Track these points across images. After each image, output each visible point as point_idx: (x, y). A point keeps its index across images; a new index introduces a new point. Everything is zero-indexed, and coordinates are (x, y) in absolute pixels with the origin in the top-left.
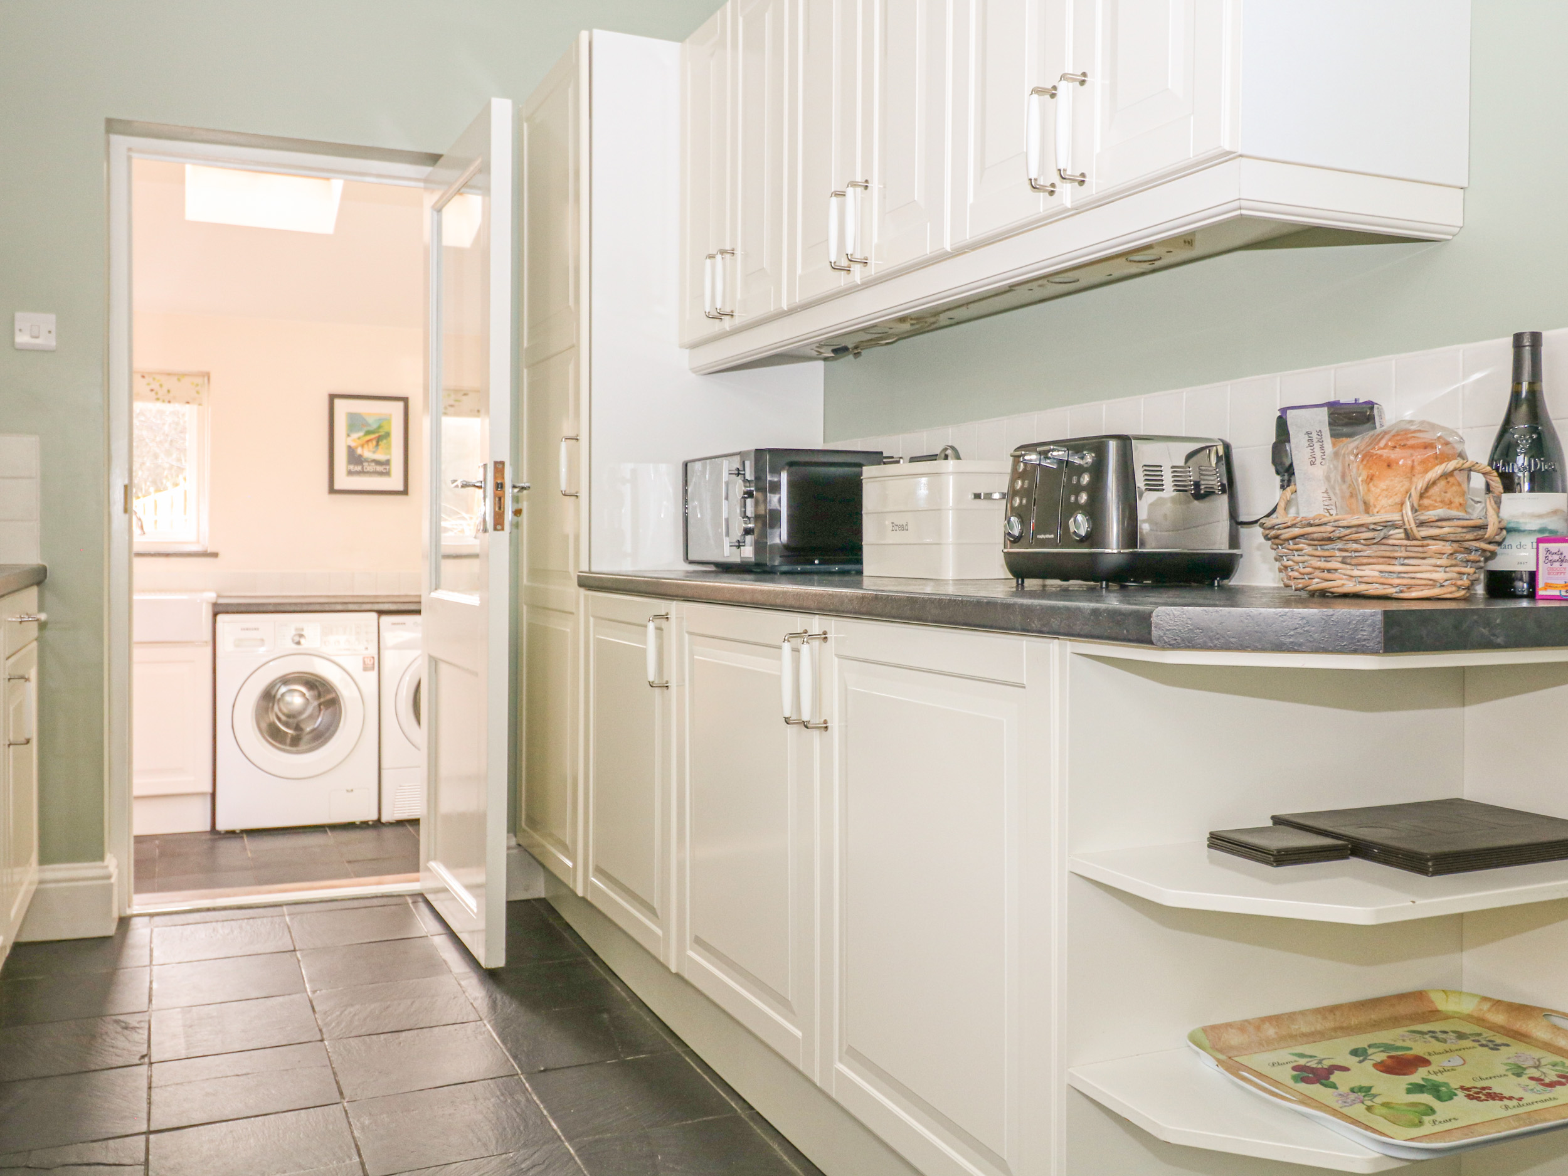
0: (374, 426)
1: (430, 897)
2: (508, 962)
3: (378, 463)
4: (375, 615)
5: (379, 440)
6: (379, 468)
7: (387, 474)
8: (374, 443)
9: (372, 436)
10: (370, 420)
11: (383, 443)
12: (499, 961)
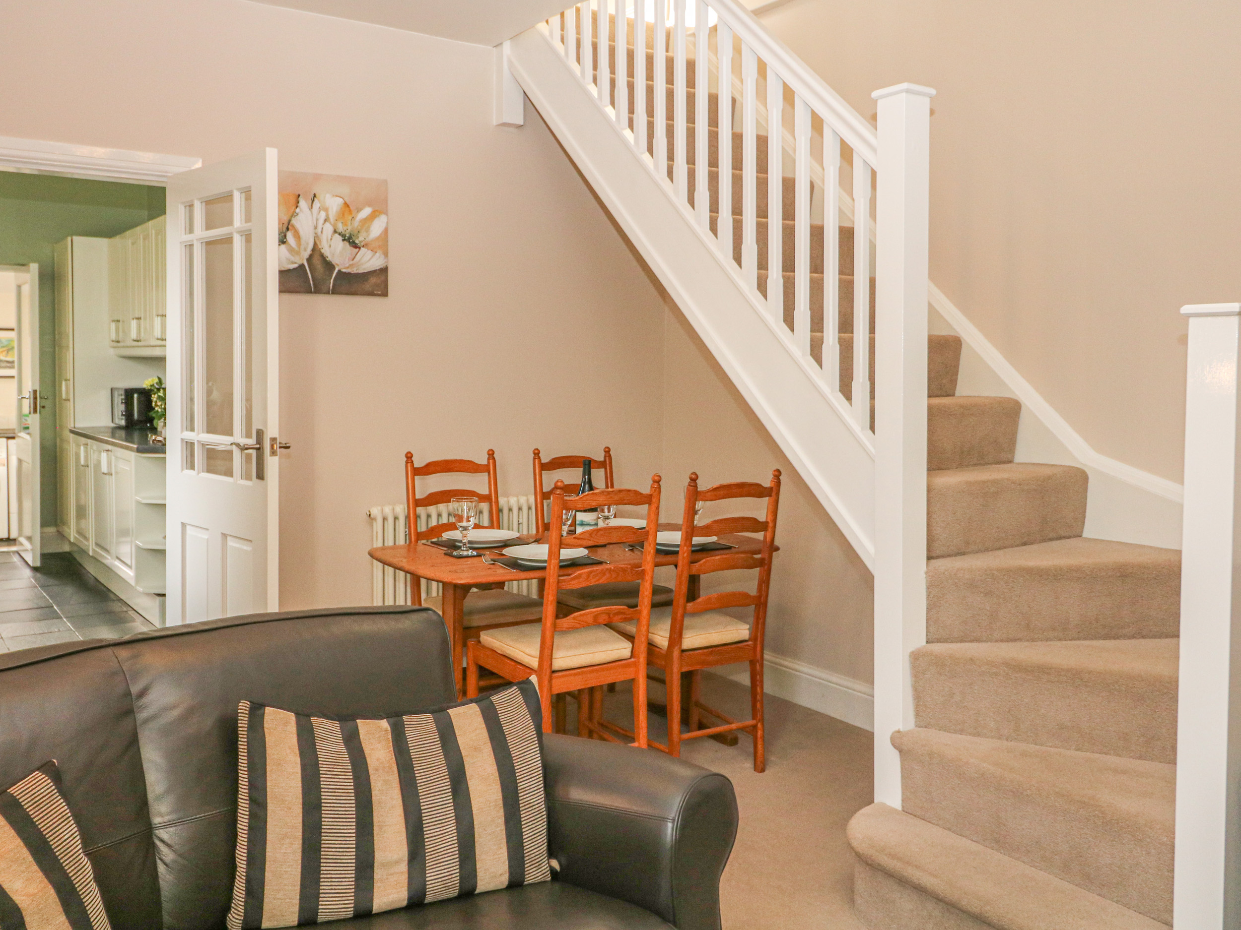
0: (5, 343)
1: (20, 553)
2: (41, 564)
3: (8, 362)
4: (5, 440)
5: (8, 351)
6: (8, 365)
7: (13, 367)
8: (6, 352)
9: (5, 349)
10: (4, 341)
11: (10, 353)
12: (38, 564)
